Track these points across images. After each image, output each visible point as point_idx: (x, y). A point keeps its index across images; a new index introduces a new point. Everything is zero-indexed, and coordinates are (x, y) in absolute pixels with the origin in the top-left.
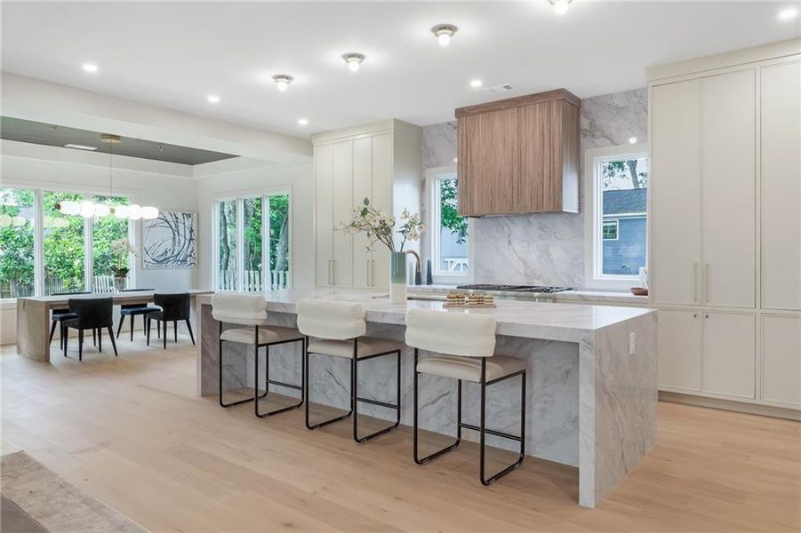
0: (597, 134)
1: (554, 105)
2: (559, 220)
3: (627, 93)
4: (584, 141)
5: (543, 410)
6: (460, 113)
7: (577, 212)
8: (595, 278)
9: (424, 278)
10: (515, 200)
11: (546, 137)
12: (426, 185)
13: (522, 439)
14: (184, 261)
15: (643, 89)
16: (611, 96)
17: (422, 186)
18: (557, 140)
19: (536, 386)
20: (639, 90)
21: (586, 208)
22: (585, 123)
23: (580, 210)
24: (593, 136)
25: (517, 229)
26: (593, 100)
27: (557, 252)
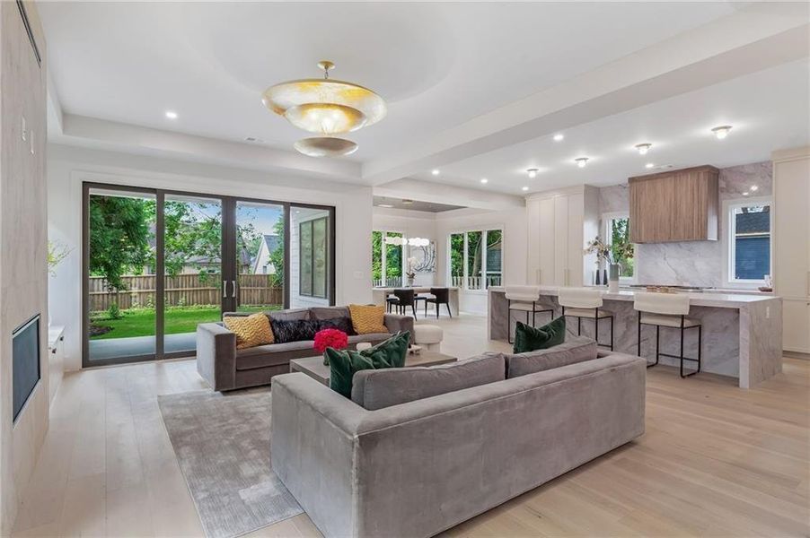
0: (732, 190)
1: (702, 175)
2: (702, 246)
3: (755, 165)
4: (722, 195)
5: (710, 347)
6: (632, 180)
7: (716, 239)
8: (730, 281)
9: (602, 281)
10: (672, 232)
11: (696, 196)
12: (603, 223)
13: (699, 361)
14: (430, 270)
15: (769, 162)
16: (743, 166)
17: (600, 223)
18: (704, 197)
19: (705, 335)
20: (764, 162)
21: (723, 237)
22: (722, 184)
23: (718, 238)
24: (728, 191)
25: (670, 250)
26: (730, 170)
27: (701, 264)
